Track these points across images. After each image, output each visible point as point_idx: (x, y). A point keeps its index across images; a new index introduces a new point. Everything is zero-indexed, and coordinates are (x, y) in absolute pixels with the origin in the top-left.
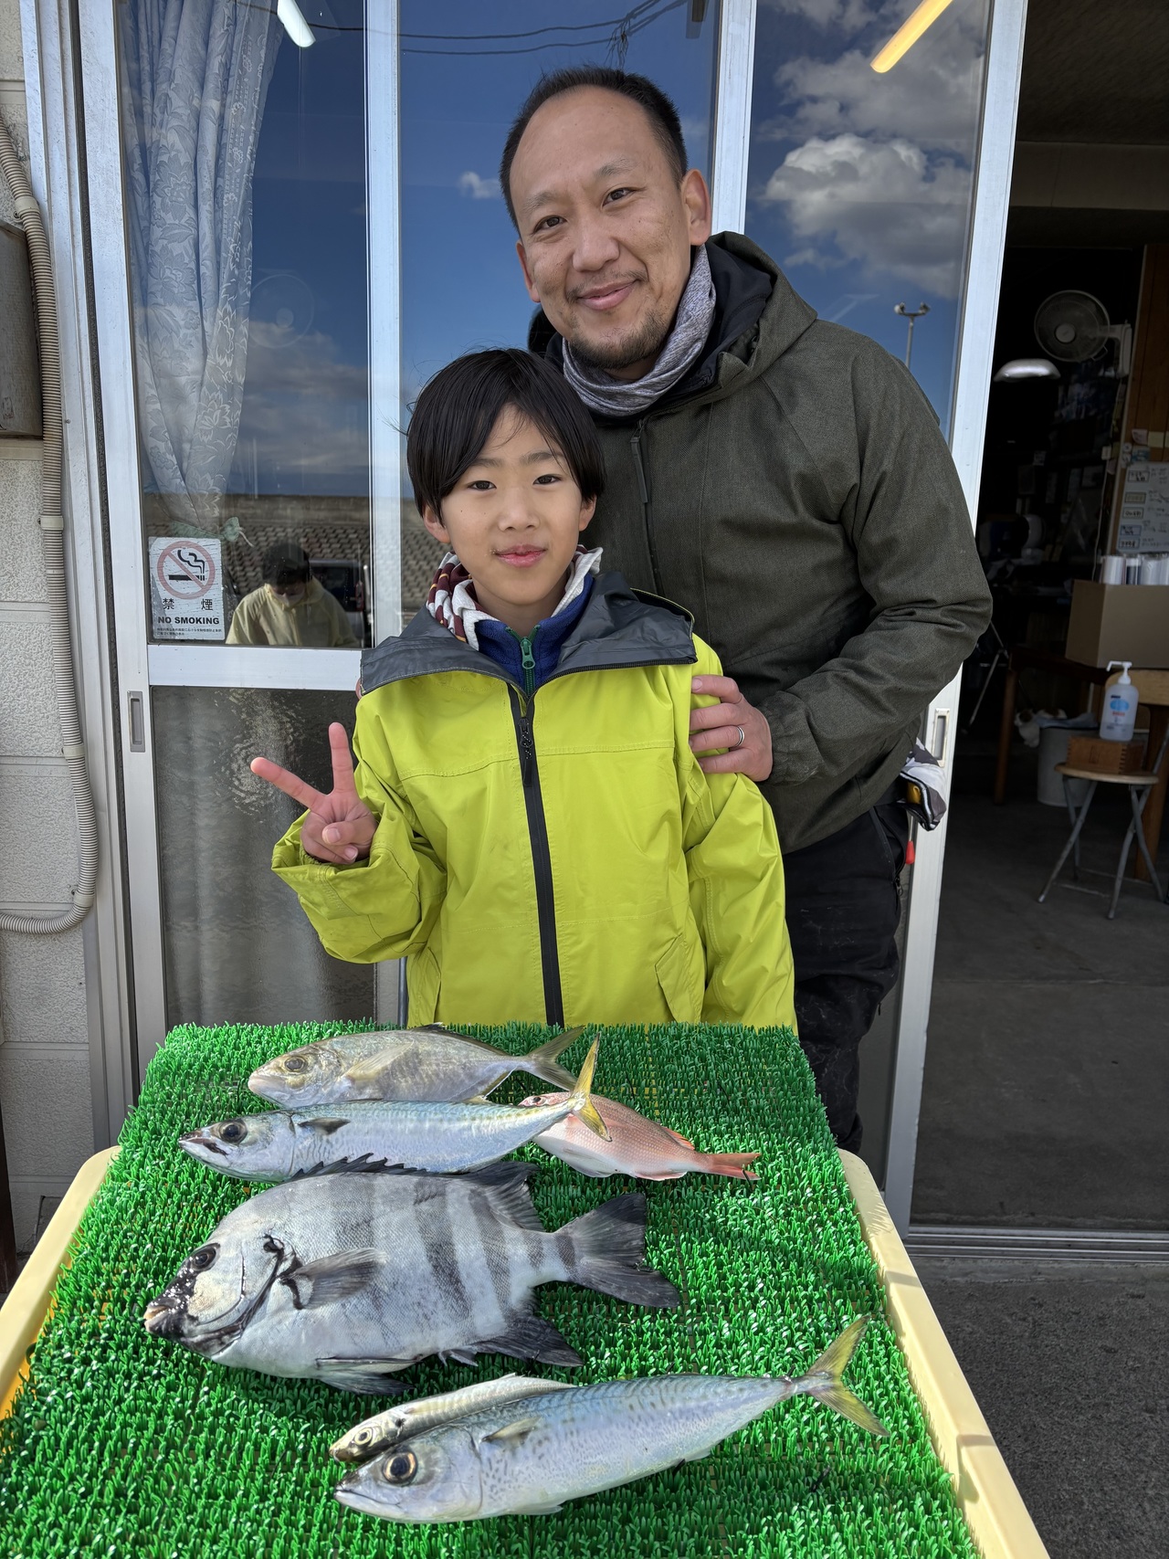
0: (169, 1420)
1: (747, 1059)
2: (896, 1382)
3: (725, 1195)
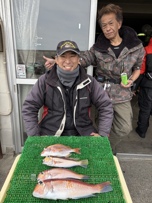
1: (101, 141)
2: (120, 188)
3: (98, 161)
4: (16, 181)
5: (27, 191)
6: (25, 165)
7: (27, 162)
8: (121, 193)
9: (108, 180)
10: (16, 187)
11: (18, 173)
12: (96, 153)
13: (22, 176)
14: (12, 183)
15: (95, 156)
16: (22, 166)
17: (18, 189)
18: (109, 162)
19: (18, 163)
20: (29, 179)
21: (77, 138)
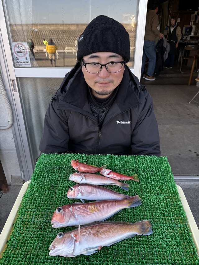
0: (40, 242)
1: (157, 164)
2: (190, 240)
3: (153, 195)
4: (21, 225)
5: (38, 240)
6: (36, 199)
7: (39, 194)
8: (193, 249)
9: (170, 227)
10: (22, 234)
11: (25, 211)
12: (148, 183)
13: (31, 216)
14: (16, 228)
15: (147, 187)
16: (32, 201)
17: (24, 237)
18: (170, 197)
19: (25, 196)
20: (41, 221)
21: (117, 158)
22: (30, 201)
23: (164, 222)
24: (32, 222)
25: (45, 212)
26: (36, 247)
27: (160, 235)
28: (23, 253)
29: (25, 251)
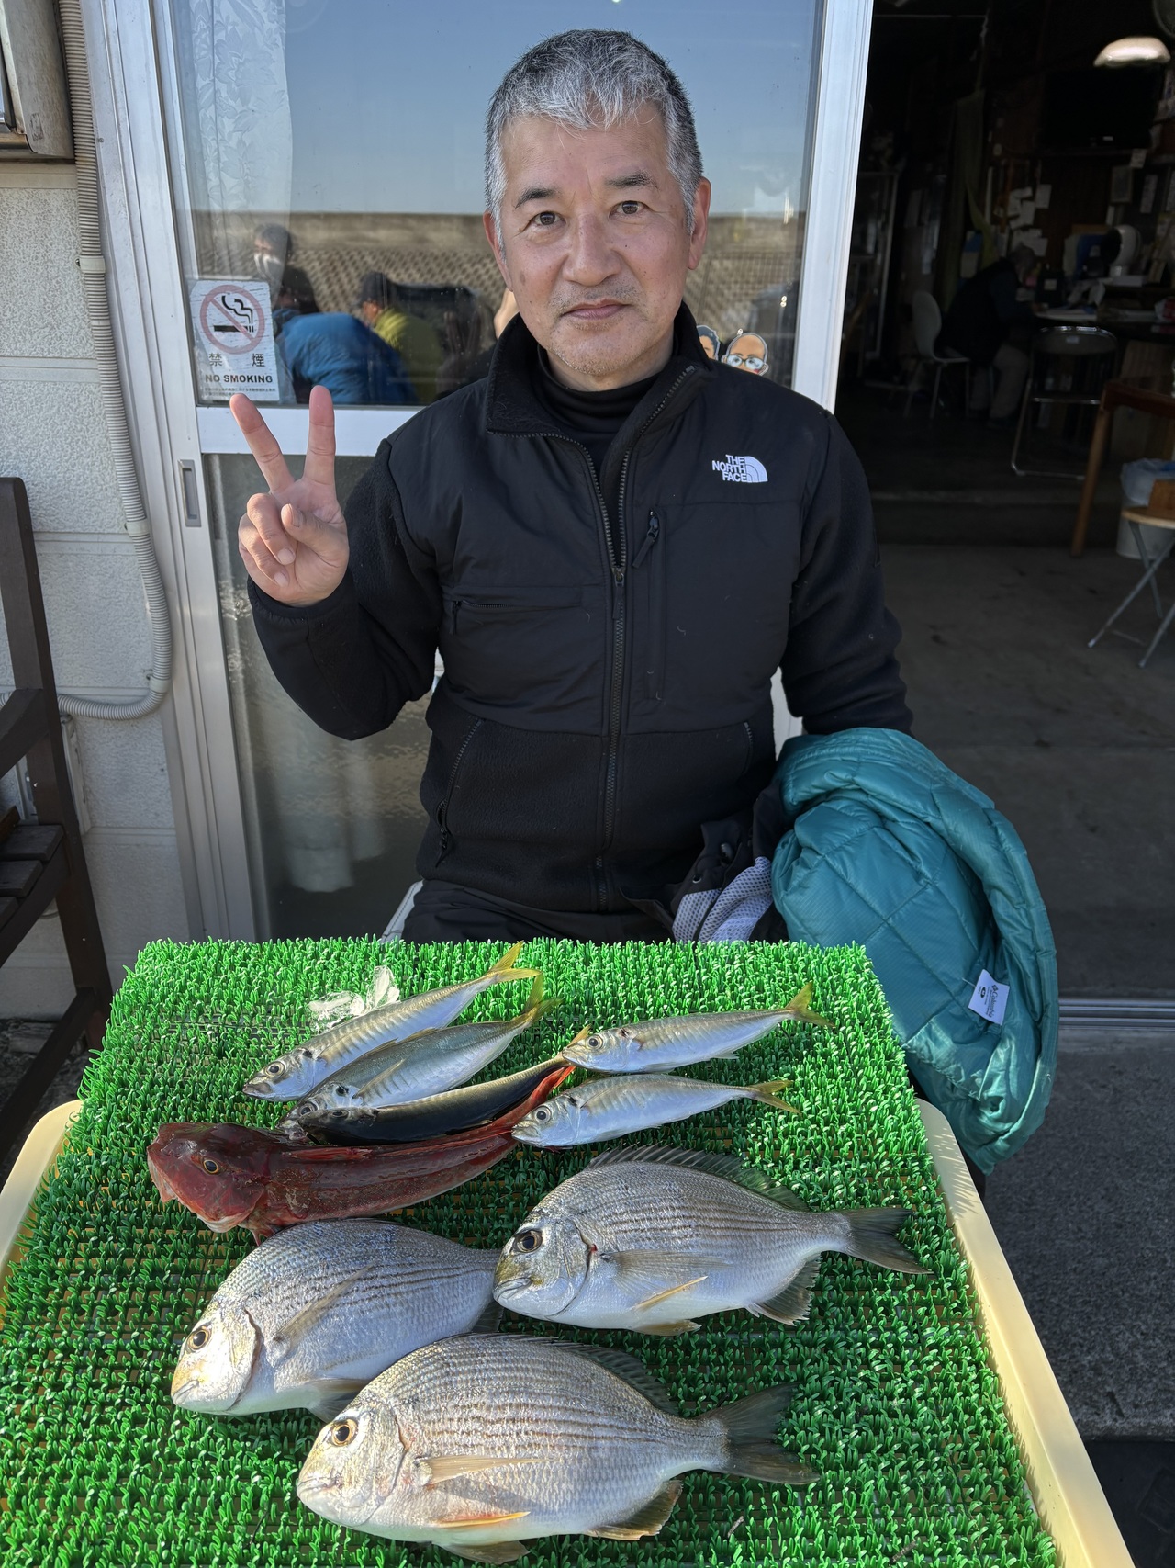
2: (990, 1417)
5: (126, 1456)
6: (113, 1215)
8: (1007, 1466)
9: (879, 1346)
11: (46, 1291)
13: (83, 1318)
15: (759, 1124)
16: (85, 1226)
18: (886, 1175)
19: (45, 1197)
21: (587, 962)
22: (73, 1231)
23: (847, 1320)
24: (85, 1348)
25: (166, 1289)
26: (116, 1493)
27: (823, 1397)
28: (36, 1530)
29: (49, 1523)
